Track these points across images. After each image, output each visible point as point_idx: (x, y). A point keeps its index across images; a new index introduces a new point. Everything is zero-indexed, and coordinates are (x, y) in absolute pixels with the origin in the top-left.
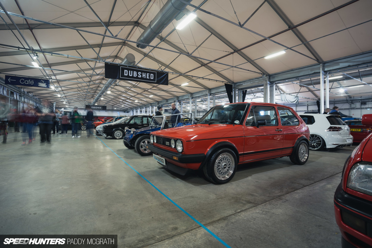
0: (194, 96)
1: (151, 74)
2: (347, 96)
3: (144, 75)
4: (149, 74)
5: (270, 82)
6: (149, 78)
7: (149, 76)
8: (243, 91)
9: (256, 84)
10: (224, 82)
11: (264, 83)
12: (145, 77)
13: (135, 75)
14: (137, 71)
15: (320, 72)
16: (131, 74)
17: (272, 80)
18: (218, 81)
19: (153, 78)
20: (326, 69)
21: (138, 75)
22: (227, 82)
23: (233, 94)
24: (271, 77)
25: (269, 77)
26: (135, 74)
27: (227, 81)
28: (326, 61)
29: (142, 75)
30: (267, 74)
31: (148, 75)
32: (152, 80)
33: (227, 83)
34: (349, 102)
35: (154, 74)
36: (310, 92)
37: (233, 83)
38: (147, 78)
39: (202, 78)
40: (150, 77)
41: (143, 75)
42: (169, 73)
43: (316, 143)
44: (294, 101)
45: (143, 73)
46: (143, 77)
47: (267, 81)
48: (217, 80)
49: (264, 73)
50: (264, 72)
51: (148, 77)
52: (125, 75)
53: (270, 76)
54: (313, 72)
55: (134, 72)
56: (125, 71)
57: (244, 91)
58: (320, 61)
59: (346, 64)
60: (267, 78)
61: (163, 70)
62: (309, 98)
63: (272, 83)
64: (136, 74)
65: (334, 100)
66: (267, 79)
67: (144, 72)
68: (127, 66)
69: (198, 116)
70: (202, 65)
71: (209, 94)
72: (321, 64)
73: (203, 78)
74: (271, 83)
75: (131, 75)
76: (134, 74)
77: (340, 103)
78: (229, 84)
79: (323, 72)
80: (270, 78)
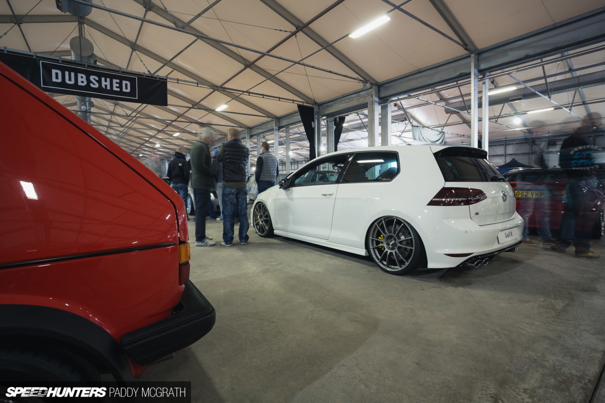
0: (254, 133)
1: (124, 82)
2: (526, 131)
3: (106, 83)
4: (118, 81)
5: (380, 98)
6: (118, 90)
7: (118, 85)
8: (335, 120)
9: (355, 103)
10: (296, 101)
11: (369, 101)
12: (109, 88)
13: (82, 82)
14: (88, 74)
15: (470, 74)
16: (70, 80)
17: (382, 95)
18: (282, 98)
19: (128, 90)
20: (483, 66)
21: (89, 81)
22: (303, 102)
23: (315, 125)
24: (381, 89)
25: (377, 88)
26: (82, 80)
27: (302, 100)
28: (481, 49)
29: (99, 82)
30: (374, 82)
31: (117, 83)
32: (126, 94)
33: (302, 104)
34: (529, 142)
35: (132, 81)
36: (465, 125)
37: (315, 103)
38: (115, 89)
39: (246, 92)
40: (121, 87)
41: (104, 83)
42: (168, 80)
43: (399, 248)
44: (437, 141)
45: (103, 79)
46: (104, 87)
47: (374, 96)
48: (279, 98)
49: (366, 80)
50: (367, 78)
51: (117, 87)
52: (54, 80)
53: (379, 86)
54: (458, 73)
55: (80, 75)
56: (54, 71)
57: (338, 120)
58: (470, 47)
59: (522, 53)
60: (373, 91)
61: (155, 73)
62: (464, 135)
63: (384, 101)
64: (84, 79)
65: (506, 138)
66: (374, 93)
67: (106, 76)
68: (58, 60)
69: (283, 170)
70: (247, 66)
71: (277, 128)
72: (472, 55)
73: (249, 93)
74: (381, 101)
75: (72, 82)
76: (80, 80)
77: (514, 143)
78: (306, 106)
79: (476, 71)
80: (379, 91)
